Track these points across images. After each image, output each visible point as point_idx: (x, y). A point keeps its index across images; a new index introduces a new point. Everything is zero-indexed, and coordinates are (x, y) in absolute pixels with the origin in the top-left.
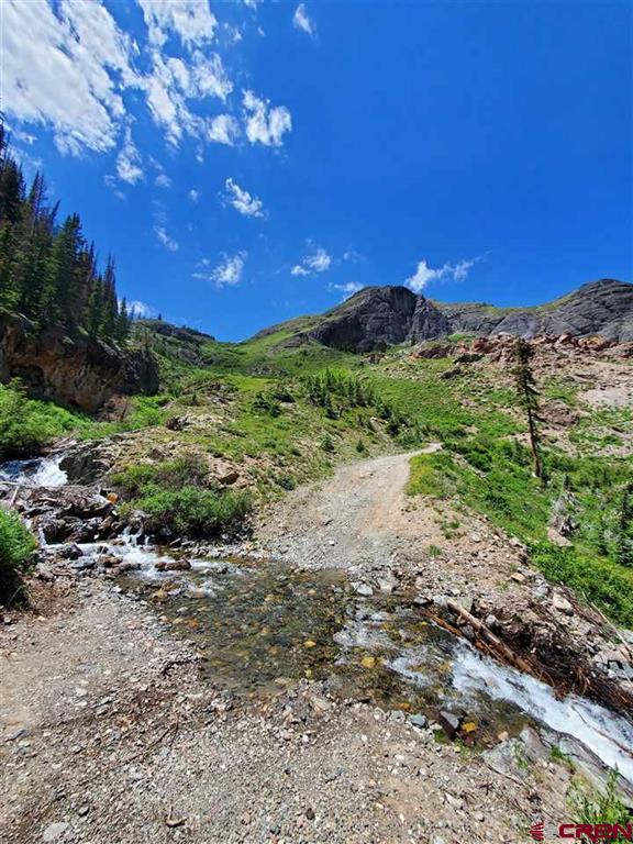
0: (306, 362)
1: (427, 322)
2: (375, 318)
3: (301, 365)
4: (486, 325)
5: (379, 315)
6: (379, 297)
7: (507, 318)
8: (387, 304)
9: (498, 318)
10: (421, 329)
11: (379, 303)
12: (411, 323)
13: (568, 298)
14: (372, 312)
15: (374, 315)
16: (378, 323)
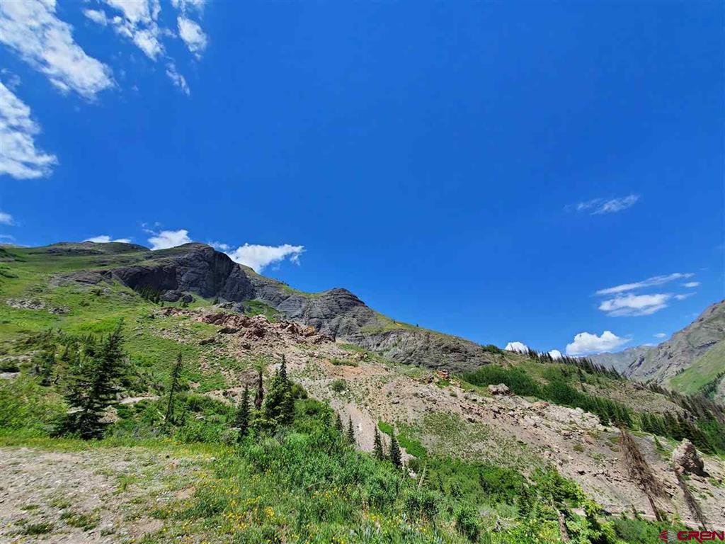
0: (95, 302)
1: (237, 286)
2: (192, 272)
3: (87, 305)
4: (277, 299)
5: (197, 271)
6: (201, 256)
7: (291, 298)
8: (207, 264)
9: (286, 295)
10: (231, 290)
11: (200, 261)
12: (225, 284)
13: (326, 294)
14: (192, 266)
15: (192, 270)
16: (194, 277)
